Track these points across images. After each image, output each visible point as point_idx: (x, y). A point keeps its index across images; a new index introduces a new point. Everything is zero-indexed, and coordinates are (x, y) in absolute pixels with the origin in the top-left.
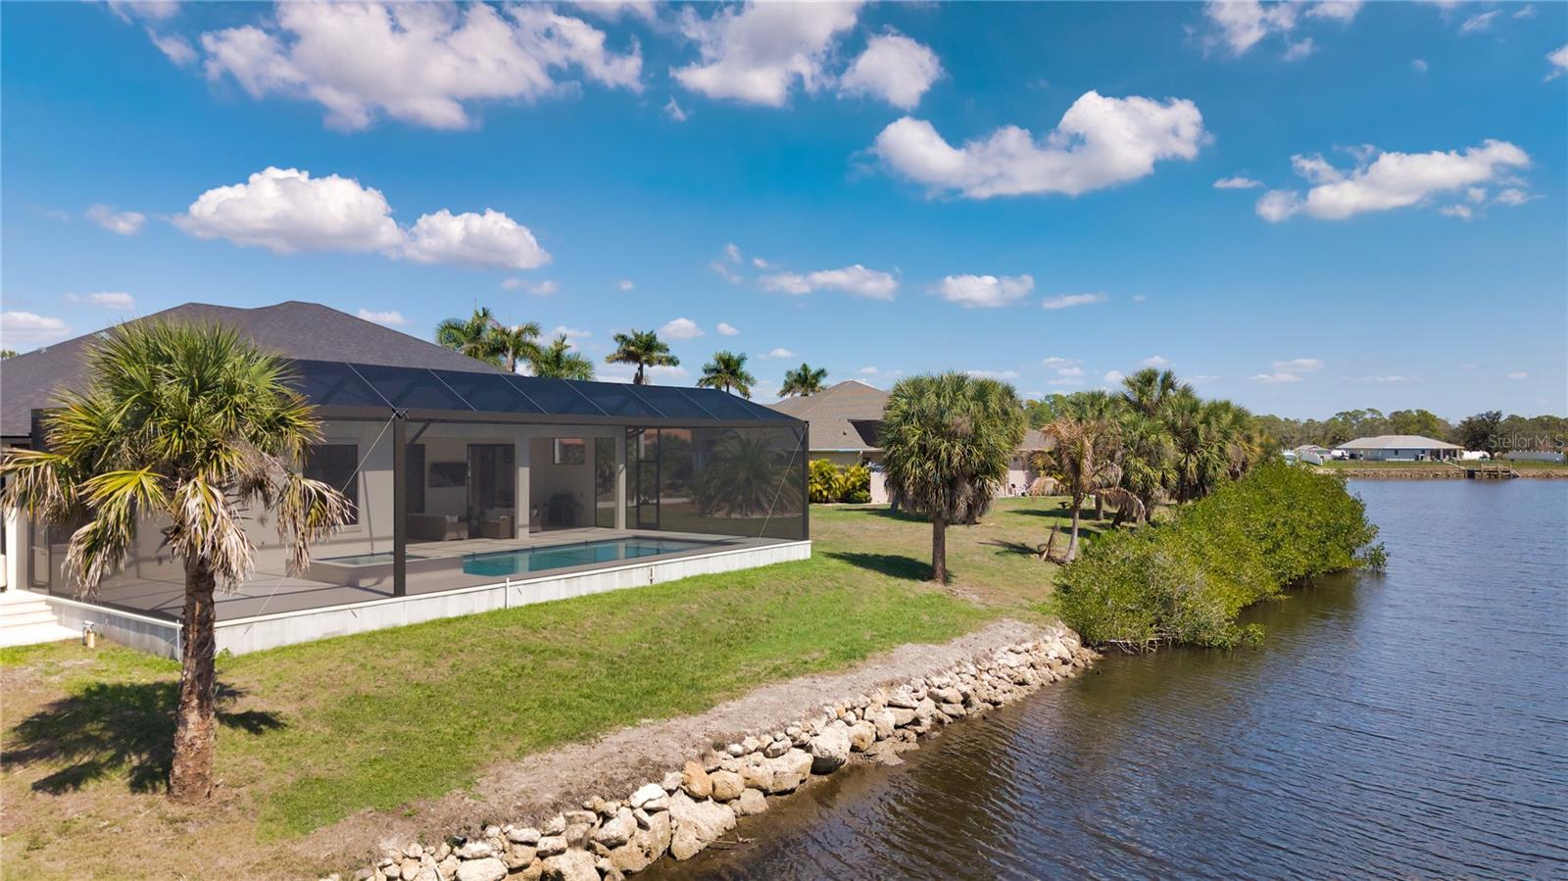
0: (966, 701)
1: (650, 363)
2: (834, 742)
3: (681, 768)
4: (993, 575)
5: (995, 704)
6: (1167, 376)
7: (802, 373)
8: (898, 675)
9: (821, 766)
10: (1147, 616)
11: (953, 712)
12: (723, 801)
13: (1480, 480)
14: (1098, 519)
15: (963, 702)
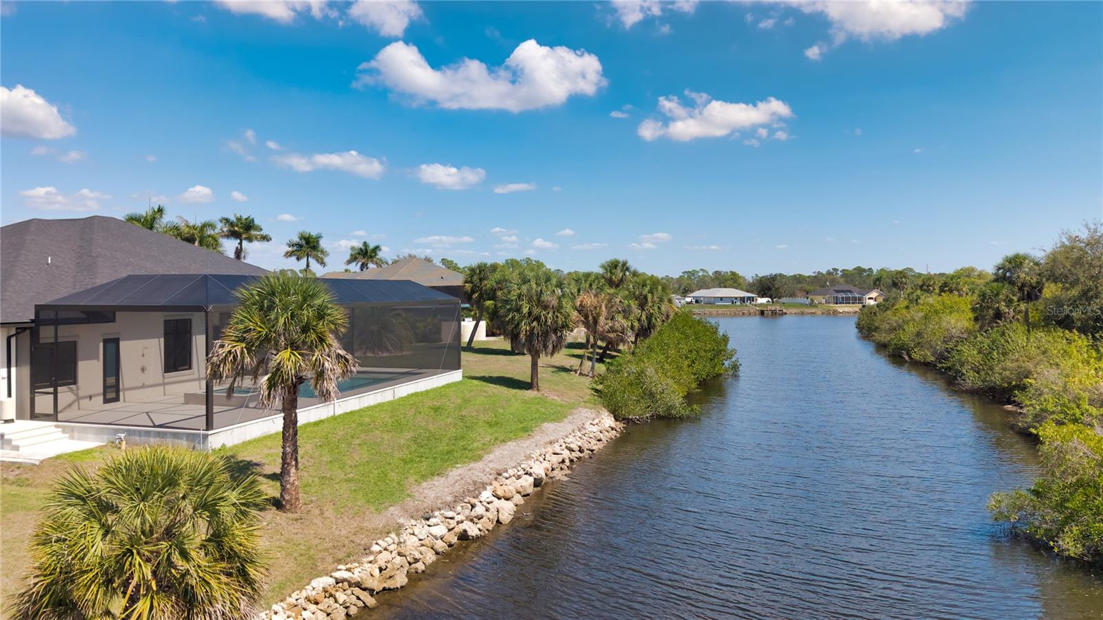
0: (581, 451)
1: (250, 239)
2: (539, 470)
3: (491, 484)
4: (558, 385)
5: (592, 451)
6: (624, 264)
7: (363, 248)
8: (552, 438)
9: (537, 483)
10: (643, 404)
11: (577, 456)
12: (507, 499)
13: (767, 316)
14: (588, 349)
15: (579, 451)
